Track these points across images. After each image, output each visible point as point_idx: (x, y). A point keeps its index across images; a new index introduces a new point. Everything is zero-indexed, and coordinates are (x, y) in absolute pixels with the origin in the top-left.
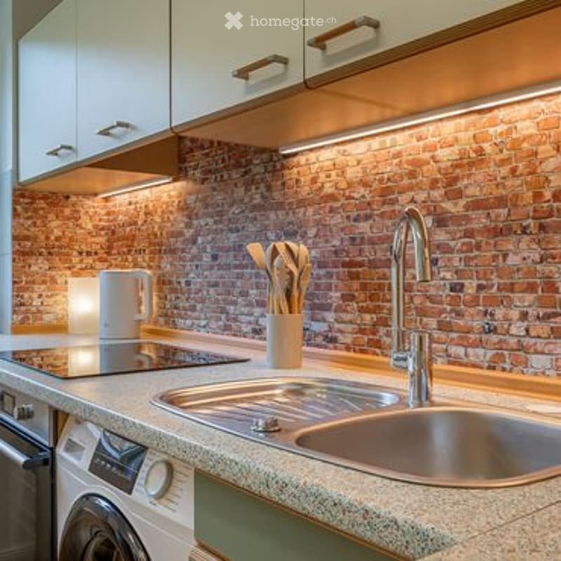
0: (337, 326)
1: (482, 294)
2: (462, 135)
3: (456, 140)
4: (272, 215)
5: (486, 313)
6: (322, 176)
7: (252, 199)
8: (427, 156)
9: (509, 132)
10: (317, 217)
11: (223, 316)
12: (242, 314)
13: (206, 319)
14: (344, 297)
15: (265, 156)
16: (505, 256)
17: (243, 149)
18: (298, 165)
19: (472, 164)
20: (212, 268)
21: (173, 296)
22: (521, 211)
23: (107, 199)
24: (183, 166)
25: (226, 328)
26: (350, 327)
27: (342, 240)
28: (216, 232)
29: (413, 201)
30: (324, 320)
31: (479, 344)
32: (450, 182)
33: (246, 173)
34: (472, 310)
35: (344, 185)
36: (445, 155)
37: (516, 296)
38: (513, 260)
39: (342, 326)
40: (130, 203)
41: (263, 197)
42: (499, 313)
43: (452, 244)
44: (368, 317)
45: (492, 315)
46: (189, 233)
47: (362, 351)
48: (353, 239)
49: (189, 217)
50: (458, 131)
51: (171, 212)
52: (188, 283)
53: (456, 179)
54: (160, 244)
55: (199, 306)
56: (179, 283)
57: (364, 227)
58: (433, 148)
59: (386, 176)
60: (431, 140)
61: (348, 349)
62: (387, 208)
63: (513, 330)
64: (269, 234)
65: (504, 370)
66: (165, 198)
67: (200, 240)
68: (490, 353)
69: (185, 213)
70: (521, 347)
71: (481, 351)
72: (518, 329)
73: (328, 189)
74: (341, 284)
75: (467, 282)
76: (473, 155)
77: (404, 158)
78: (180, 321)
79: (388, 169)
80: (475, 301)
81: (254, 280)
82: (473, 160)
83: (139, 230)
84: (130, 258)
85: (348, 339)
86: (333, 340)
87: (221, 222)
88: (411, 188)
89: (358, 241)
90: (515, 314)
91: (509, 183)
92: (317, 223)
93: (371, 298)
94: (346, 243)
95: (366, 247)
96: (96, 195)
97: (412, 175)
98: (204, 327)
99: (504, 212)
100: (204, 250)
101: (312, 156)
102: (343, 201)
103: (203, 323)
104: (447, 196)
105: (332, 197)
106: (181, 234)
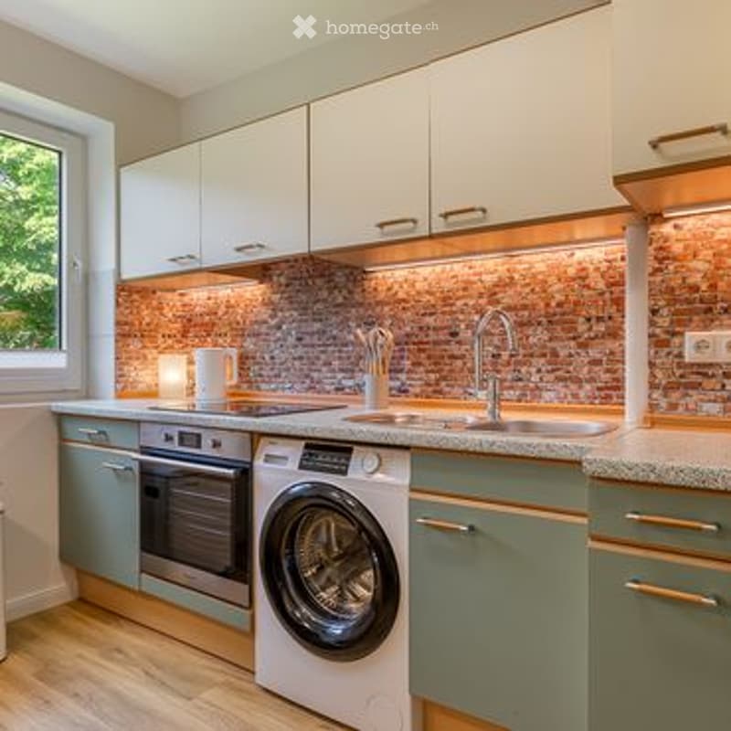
0: (408, 382)
1: (513, 359)
2: (500, 268)
3: (496, 271)
4: (353, 310)
5: (515, 371)
6: (396, 287)
7: (334, 299)
8: (476, 278)
9: (529, 269)
10: (392, 313)
11: (308, 381)
12: (327, 378)
13: (290, 382)
14: (413, 364)
15: (347, 271)
16: (528, 337)
17: (326, 264)
18: (377, 278)
19: (506, 285)
20: (296, 346)
21: (256, 367)
22: (537, 313)
23: (182, 295)
24: (268, 273)
25: (310, 388)
26: (419, 383)
27: (412, 328)
28: (301, 321)
29: (466, 305)
30: (398, 379)
31: (511, 388)
32: (492, 295)
33: (329, 282)
34: (507, 369)
35: (413, 293)
36: (489, 279)
37: (534, 361)
38: (532, 340)
39: (413, 382)
40: (209, 298)
41: (345, 298)
42: (524, 370)
43: (493, 331)
44: (432, 376)
45: (519, 371)
46: (273, 322)
47: (428, 397)
48: (421, 328)
49: (273, 310)
50: (496, 265)
51: (254, 307)
52: (272, 358)
53: (495, 294)
54: (243, 329)
55: (284, 374)
56: (264, 358)
57: (430, 320)
58: (480, 274)
59: (446, 289)
60: (477, 270)
61: (417, 396)
62: (447, 309)
63: (533, 379)
64: (351, 324)
65: (527, 402)
66: (248, 295)
67: (284, 327)
68: (518, 393)
69: (271, 307)
70: (537, 388)
71: (512, 392)
72: (535, 378)
73: (401, 295)
74: (411, 356)
75: (503, 353)
76: (507, 280)
77: (460, 278)
78: (263, 386)
79: (447, 285)
80: (508, 363)
81: (337, 354)
82: (507, 283)
83: (220, 319)
84: (209, 339)
85: (418, 390)
86: (405, 391)
87: (305, 315)
88: (463, 297)
89: (425, 329)
90: (533, 370)
91: (529, 297)
92: (391, 317)
93: (436, 364)
94: (415, 329)
95: (431, 332)
96: (174, 290)
97: (465, 289)
98: (290, 388)
99: (526, 313)
100: (289, 334)
101: (389, 274)
102: (413, 303)
103: (288, 385)
104: (490, 303)
105: (404, 300)
106: (265, 322)
